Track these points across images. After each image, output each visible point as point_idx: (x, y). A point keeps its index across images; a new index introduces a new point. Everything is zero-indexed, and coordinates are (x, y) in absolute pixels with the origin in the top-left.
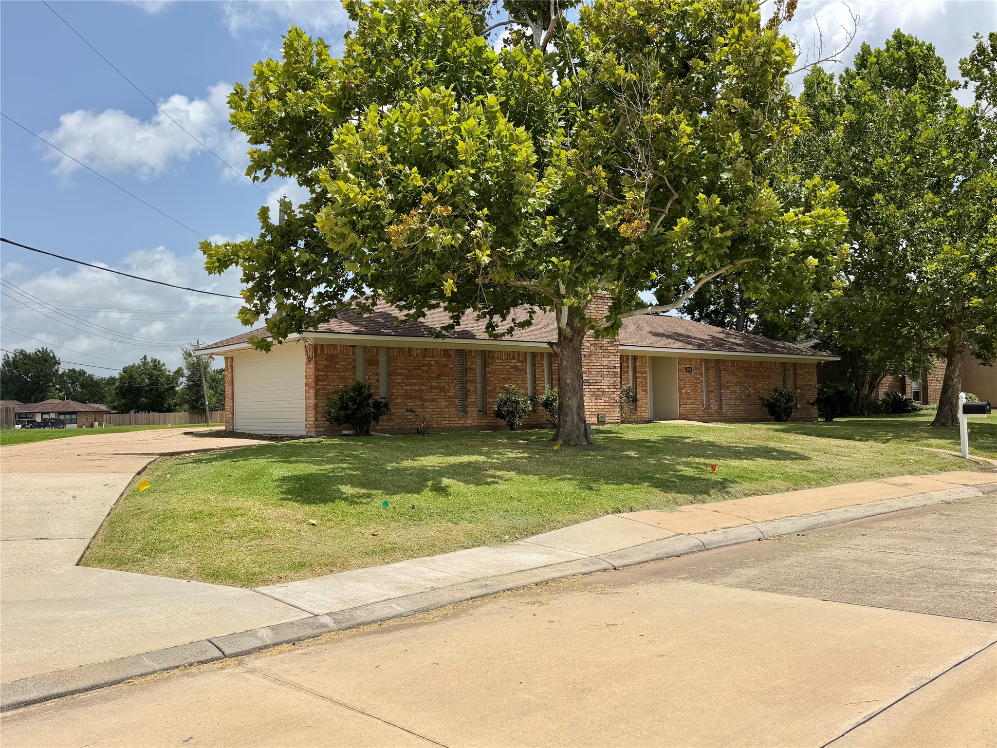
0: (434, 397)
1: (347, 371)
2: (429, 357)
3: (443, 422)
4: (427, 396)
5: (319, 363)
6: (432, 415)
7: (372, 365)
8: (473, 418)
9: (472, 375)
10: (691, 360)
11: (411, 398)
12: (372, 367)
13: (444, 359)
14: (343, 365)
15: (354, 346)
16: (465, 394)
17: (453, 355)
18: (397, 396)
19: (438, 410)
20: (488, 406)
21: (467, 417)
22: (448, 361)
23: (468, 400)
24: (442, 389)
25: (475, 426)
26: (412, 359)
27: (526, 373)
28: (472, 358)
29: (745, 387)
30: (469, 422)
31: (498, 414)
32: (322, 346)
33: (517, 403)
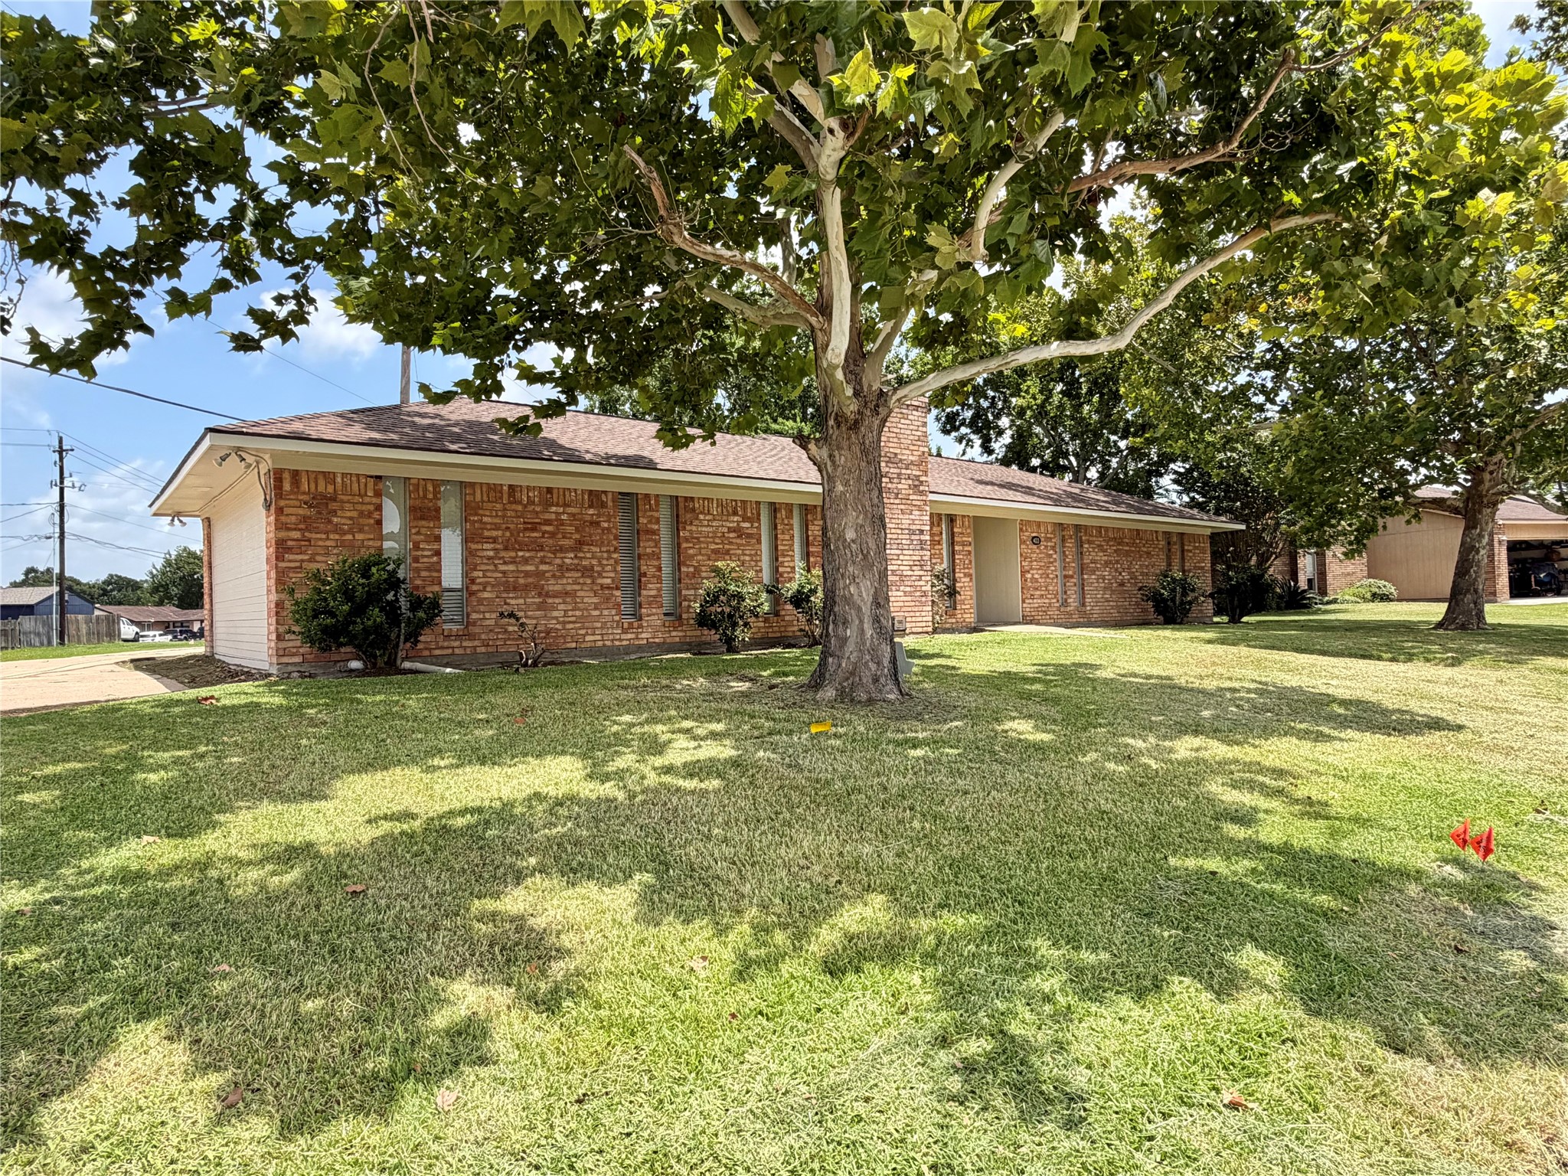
0: (569, 588)
1: (361, 531)
2: (557, 505)
3: (588, 638)
4: (553, 586)
5: (287, 511)
6: (564, 623)
7: (422, 518)
8: (653, 628)
9: (652, 544)
10: (1039, 524)
11: (515, 589)
12: (423, 523)
13: (591, 511)
14: (351, 518)
15: (379, 477)
16: (638, 581)
17: (610, 504)
18: (485, 586)
19: (578, 613)
20: (685, 604)
21: (642, 627)
22: (599, 515)
23: (644, 592)
24: (587, 571)
25: (658, 644)
26: (520, 508)
27: (759, 542)
28: (651, 509)
29: (1116, 570)
30: (644, 635)
31: (704, 620)
32: (295, 474)
33: (740, 597)
